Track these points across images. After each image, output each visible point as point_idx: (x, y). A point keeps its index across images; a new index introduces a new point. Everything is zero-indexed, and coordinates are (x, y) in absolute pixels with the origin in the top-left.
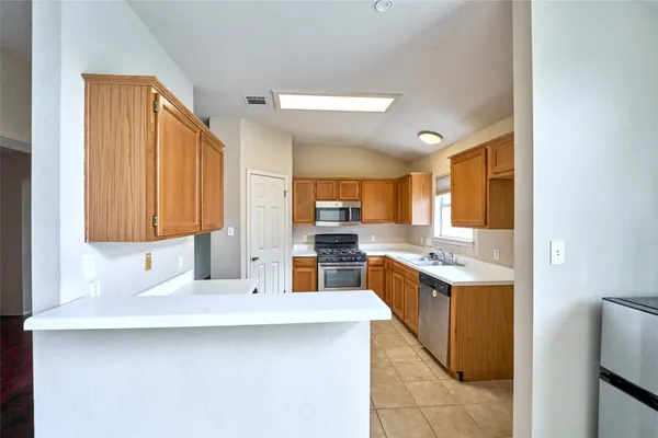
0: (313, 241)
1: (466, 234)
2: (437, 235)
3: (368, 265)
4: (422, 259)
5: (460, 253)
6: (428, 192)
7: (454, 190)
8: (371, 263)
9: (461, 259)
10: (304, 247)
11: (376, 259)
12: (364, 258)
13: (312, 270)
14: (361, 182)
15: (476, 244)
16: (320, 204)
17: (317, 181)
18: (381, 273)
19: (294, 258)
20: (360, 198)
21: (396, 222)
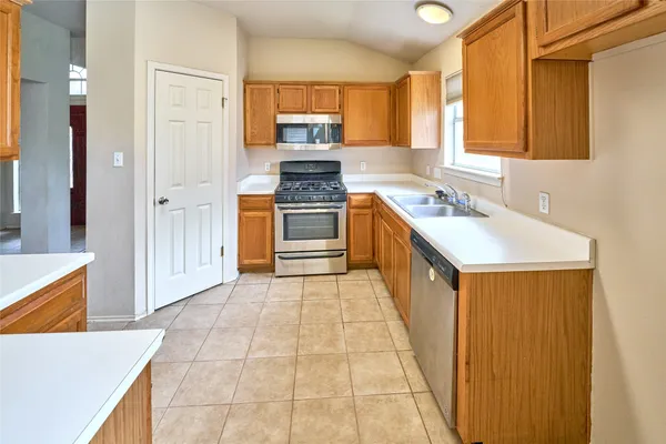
0: (278, 170)
1: (491, 165)
2: (447, 163)
3: (349, 207)
4: (425, 201)
5: (480, 194)
6: (436, 101)
7: (467, 96)
8: (354, 203)
9: (482, 204)
10: (265, 179)
11: (363, 197)
12: (343, 196)
13: (268, 214)
14: (344, 87)
15: (507, 181)
16: (282, 119)
17: (279, 86)
18: (369, 218)
19: (240, 196)
20: (341, 110)
21: (394, 145)
